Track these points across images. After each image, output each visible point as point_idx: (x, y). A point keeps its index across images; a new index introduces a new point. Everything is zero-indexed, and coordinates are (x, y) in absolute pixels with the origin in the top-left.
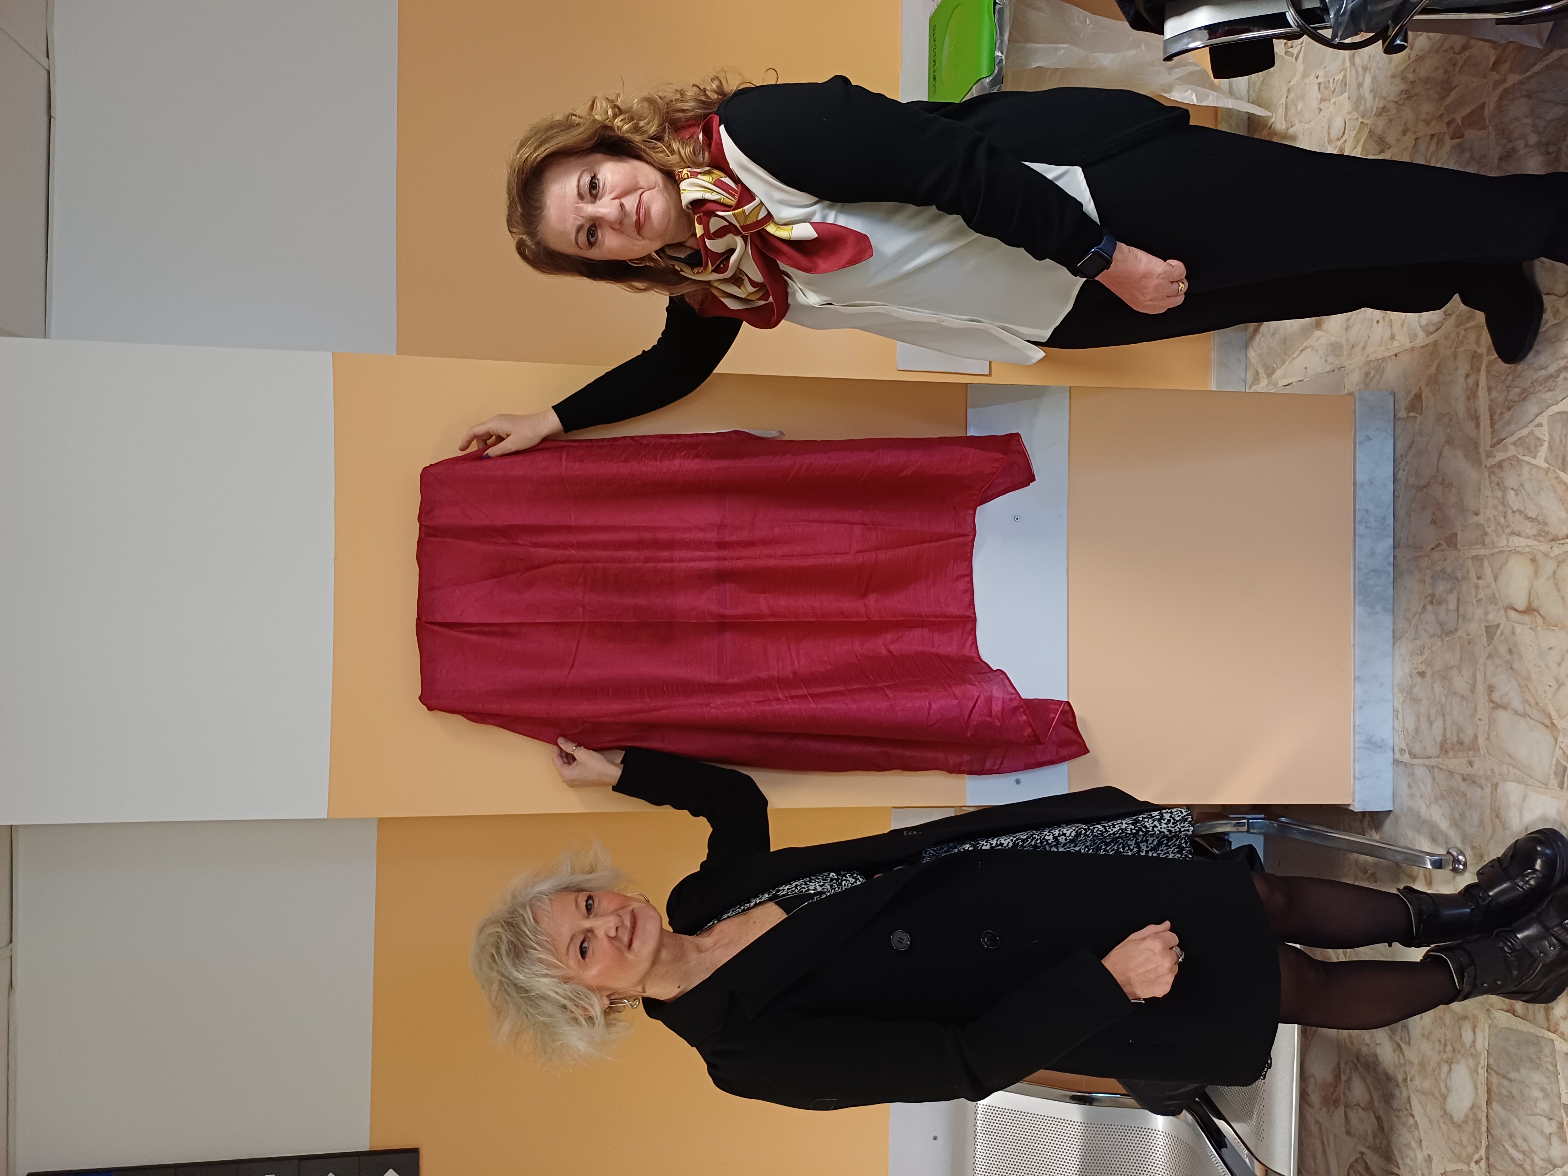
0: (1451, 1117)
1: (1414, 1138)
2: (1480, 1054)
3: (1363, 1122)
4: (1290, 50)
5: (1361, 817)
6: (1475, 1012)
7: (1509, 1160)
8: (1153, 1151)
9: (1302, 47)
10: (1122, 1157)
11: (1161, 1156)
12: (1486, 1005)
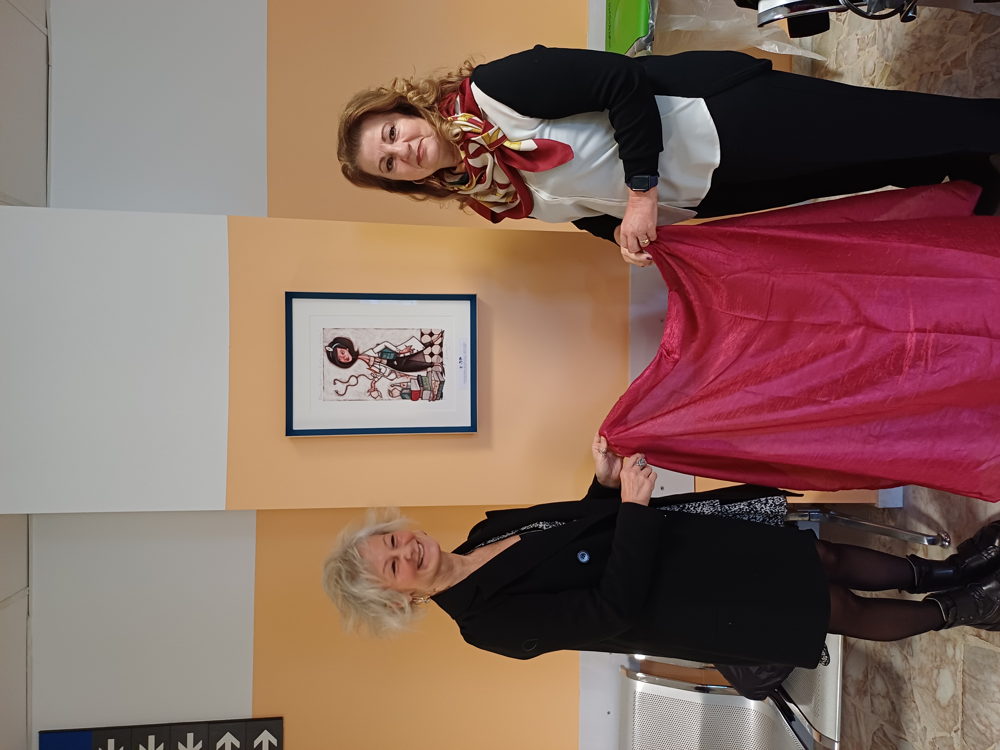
0: (939, 702)
1: (915, 716)
2: (958, 663)
3: (882, 705)
4: (839, 17)
5: (882, 511)
6: (955, 636)
7: (976, 730)
8: (747, 722)
9: (847, 15)
10: (728, 726)
11: (753, 726)
12: (962, 632)
